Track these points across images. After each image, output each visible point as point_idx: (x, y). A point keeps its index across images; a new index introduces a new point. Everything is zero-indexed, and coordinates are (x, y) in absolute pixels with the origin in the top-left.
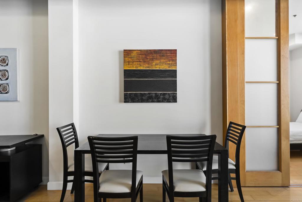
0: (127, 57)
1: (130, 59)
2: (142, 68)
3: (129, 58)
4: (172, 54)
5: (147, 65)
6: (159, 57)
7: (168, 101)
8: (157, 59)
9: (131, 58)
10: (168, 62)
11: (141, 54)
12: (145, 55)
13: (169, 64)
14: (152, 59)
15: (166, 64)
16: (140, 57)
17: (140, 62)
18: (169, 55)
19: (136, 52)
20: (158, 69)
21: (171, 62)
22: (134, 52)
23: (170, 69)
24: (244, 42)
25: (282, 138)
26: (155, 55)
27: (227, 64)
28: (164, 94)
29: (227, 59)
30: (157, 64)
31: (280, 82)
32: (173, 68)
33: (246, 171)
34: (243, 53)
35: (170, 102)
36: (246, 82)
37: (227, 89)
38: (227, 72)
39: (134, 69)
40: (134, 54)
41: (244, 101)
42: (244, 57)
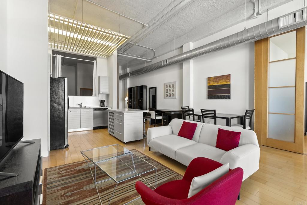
0: (209, 80)
2: (215, 85)
5: (217, 83)
8: (221, 80)
11: (214, 79)
12: (216, 78)
13: (226, 82)
14: (219, 80)
17: (214, 82)
20: (221, 84)
23: (227, 84)
24: (267, 65)
25: (296, 122)
26: (220, 78)
27: (255, 79)
28: (224, 96)
29: (255, 76)
30: (221, 82)
31: (295, 86)
32: (228, 83)
33: (267, 137)
34: (267, 72)
35: (227, 99)
36: (269, 88)
37: (255, 92)
38: (255, 83)
39: (212, 85)
40: (212, 79)
41: (267, 98)
42: (267, 74)
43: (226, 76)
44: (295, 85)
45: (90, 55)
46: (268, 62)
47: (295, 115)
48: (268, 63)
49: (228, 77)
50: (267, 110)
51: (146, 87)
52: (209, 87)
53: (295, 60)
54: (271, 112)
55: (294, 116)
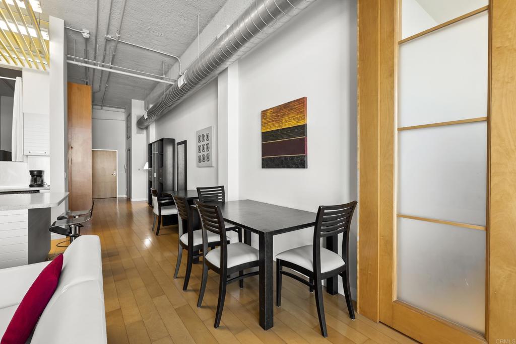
0: (264, 118)
1: (266, 121)
2: (274, 129)
4: (299, 104)
5: (278, 124)
6: (288, 112)
7: (297, 166)
8: (286, 115)
9: (266, 119)
10: (296, 116)
11: (273, 113)
12: (277, 112)
13: (297, 118)
14: (282, 116)
15: (294, 119)
16: (273, 116)
17: (273, 121)
18: (297, 106)
20: (287, 127)
21: (299, 116)
22: (269, 111)
23: (298, 124)
24: (393, 52)
25: (492, 258)
26: (284, 110)
27: (359, 102)
28: (292, 158)
29: (359, 93)
30: (286, 122)
31: (488, 119)
32: (301, 123)
33: (395, 299)
34: (391, 74)
35: (298, 168)
36: (400, 130)
37: (359, 146)
38: (359, 117)
39: (269, 130)
40: (269, 114)
41: (392, 166)
42: (393, 82)
43: (296, 103)
44: (486, 115)
45: (12, 65)
46: (397, 41)
47: (487, 228)
48: (396, 47)
49: (300, 105)
50: (392, 207)
51: (172, 141)
52: (265, 136)
53: (486, 13)
54: (405, 211)
55: (485, 232)
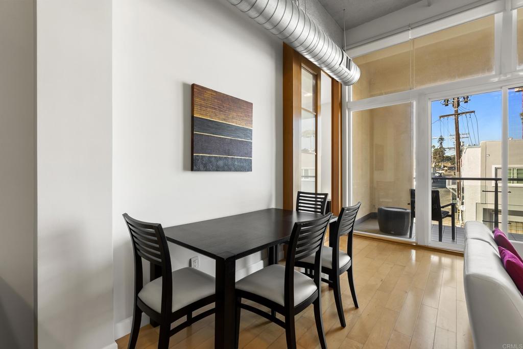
0: (198, 97)
1: (202, 102)
2: (217, 120)
3: (202, 99)
6: (235, 107)
7: (248, 171)
8: (233, 110)
9: (204, 100)
11: (216, 98)
12: (222, 101)
13: (245, 120)
14: (229, 109)
15: (242, 119)
16: (214, 102)
18: (245, 108)
19: (210, 93)
20: (234, 124)
21: (247, 118)
22: (208, 92)
23: (247, 127)
26: (231, 104)
30: (234, 118)
32: (250, 127)
35: (245, 171)
40: (208, 95)
43: (245, 104)
